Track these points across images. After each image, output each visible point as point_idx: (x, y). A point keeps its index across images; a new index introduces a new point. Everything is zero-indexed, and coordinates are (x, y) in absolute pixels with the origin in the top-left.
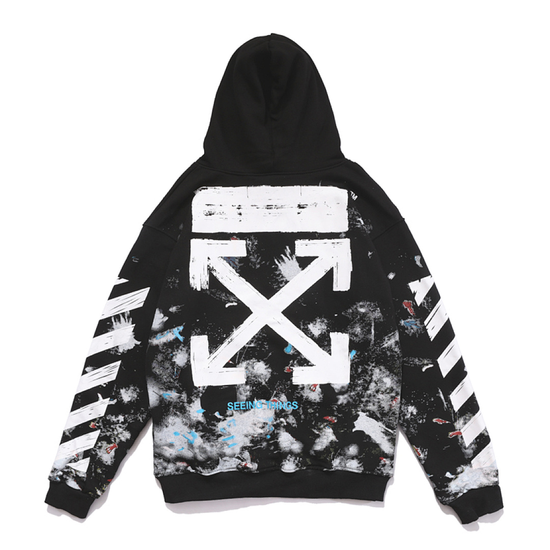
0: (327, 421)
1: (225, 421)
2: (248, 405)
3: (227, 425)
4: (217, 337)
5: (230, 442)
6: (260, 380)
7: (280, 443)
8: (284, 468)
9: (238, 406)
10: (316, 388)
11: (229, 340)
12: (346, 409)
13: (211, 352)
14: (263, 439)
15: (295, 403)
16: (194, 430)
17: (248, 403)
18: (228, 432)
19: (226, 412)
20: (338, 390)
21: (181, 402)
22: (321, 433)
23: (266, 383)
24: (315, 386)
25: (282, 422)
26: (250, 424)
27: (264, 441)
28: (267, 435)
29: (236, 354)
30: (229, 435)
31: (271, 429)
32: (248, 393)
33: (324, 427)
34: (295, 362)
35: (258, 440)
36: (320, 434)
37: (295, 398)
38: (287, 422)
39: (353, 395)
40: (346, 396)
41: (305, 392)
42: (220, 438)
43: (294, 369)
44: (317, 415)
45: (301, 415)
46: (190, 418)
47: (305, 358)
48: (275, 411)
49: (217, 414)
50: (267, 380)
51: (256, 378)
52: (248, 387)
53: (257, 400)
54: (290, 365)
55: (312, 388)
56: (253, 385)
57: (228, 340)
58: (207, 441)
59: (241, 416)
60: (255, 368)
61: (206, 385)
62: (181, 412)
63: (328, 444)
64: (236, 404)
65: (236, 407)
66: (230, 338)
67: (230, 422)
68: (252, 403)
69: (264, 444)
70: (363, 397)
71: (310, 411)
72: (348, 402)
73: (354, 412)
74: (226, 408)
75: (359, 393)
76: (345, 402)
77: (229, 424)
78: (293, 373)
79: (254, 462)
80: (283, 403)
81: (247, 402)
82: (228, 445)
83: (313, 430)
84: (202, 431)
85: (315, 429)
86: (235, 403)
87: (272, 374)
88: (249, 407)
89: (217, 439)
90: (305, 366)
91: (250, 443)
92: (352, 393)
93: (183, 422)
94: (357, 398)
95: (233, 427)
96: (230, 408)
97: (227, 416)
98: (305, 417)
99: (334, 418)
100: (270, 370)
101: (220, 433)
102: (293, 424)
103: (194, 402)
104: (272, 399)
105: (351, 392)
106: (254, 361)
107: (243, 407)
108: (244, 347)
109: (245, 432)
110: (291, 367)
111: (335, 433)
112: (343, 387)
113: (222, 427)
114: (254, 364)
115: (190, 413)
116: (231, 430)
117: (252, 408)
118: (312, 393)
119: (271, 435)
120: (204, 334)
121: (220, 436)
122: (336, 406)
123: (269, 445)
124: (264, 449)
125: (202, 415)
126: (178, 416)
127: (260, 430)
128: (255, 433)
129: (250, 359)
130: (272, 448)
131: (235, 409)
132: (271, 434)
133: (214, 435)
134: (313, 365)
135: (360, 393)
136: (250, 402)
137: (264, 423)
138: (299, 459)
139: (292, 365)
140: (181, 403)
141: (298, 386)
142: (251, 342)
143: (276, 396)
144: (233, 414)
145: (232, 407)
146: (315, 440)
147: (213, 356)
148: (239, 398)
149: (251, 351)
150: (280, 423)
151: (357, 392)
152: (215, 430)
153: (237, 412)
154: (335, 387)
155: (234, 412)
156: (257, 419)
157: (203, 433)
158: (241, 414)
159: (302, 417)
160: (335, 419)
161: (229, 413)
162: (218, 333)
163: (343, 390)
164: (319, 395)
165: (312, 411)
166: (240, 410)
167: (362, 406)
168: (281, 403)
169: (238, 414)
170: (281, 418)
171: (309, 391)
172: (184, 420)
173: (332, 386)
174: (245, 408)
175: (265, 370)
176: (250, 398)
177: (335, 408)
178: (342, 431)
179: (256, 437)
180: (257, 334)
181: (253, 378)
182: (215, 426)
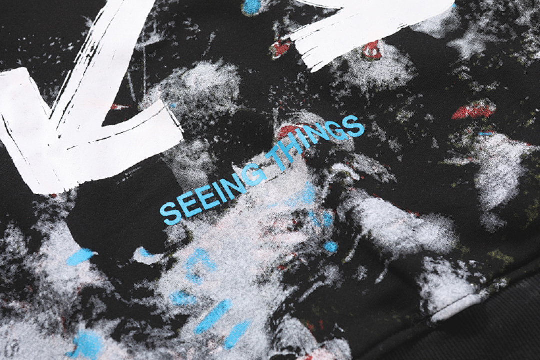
0: (469, 121)
1: (176, 267)
2: (223, 190)
3: (189, 277)
4: (54, 60)
5: (224, 330)
6: (218, 108)
7: (374, 235)
8: (440, 305)
9: (194, 202)
10: (378, 50)
11: (88, 51)
12: (496, 63)
13: (50, 101)
14: (319, 258)
15: (350, 122)
16: (82, 326)
17: (220, 185)
18: (203, 298)
19: (166, 237)
20: (439, 32)
21: (12, 263)
22: (476, 157)
23: (238, 102)
24: (373, 46)
25: (342, 175)
26: (256, 240)
27: (325, 264)
28: (322, 244)
29: (125, 82)
30: (208, 306)
31: (325, 222)
32: (205, 158)
33: (473, 139)
34: (287, 22)
35: (302, 265)
36: (475, 161)
37: (341, 109)
38: (357, 171)
39: (488, 24)
40: (470, 36)
41: (356, 71)
42: (185, 328)
43: (293, 37)
44: (430, 117)
45: (386, 143)
46: (56, 294)
47: (307, 6)
48: (304, 156)
49: (141, 256)
50: (236, 94)
51: (207, 108)
52: (197, 145)
53: (242, 166)
54: (277, 34)
55: (369, 54)
56: (207, 133)
57: (84, 55)
58: (141, 347)
59: (215, 230)
60: (188, 84)
61: (72, 184)
62: (23, 298)
63: (519, 170)
64: (186, 200)
65: (190, 209)
66: (88, 48)
67: (192, 262)
68: (232, 180)
69: (332, 273)
70: (518, 15)
71: (403, 116)
72: (488, 45)
73: (524, 59)
74: (160, 225)
75: (497, 13)
76: (479, 48)
77: (192, 272)
78: (297, 48)
79: (331, 339)
80: (314, 127)
81: (215, 185)
82: (221, 341)
83: (446, 161)
84: (108, 316)
85: (450, 157)
86: (180, 199)
87: (240, 73)
88: (226, 195)
89: (177, 335)
90: (317, 21)
91: (285, 289)
92: (483, 22)
93: (43, 327)
94: (503, 27)
95: (209, 276)
96: (173, 218)
97: (175, 248)
98: (399, 142)
99: (482, 103)
100: (232, 68)
101: (176, 312)
102: (380, 175)
103: (47, 236)
104: (277, 132)
105: (476, 21)
106: (180, 73)
107: (209, 201)
108: (137, 54)
109: (255, 272)
110: (283, 39)
111: (514, 136)
112: (447, 23)
113: (176, 291)
114: (183, 77)
115: (49, 279)
116: (209, 286)
117: (237, 194)
118: (377, 65)
119: (335, 238)
120: (16, 66)
121: (181, 321)
122: (464, 68)
123: (347, 271)
124: (339, 286)
125: (88, 265)
126: (20, 316)
127: (294, 234)
128: (282, 251)
129: (165, 75)
130: (362, 273)
131: (189, 214)
132: (335, 233)
133: (158, 322)
134: (337, 11)
135: (502, 8)
136: (223, 181)
137: (297, 214)
138: (467, 264)
139: (284, 32)
140: (14, 268)
141: (327, 68)
142: (147, 31)
143: (283, 117)
144: (187, 232)
145: (176, 213)
146: (473, 184)
147: (60, 106)
148: (185, 180)
149: (158, 56)
150: (339, 180)
151: (491, 13)
152: (155, 307)
153: (197, 222)
154: (426, 29)
155: (191, 226)
156: (268, 212)
157: (117, 322)
158: (213, 223)
159: (394, 144)
160: (487, 104)
161: (174, 236)
162: (49, 50)
163: (453, 27)
164: (397, 60)
165: (410, 115)
166: (204, 211)
167: (531, 37)
168: (308, 130)
169: (205, 226)
170: (332, 163)
171: (365, 65)
172: (42, 317)
173: (418, 29)
174: (217, 203)
175: (217, 74)
176: (217, 172)
177: (465, 76)
178: (531, 122)
179: (292, 262)
180: (153, 10)
181: (197, 114)
182: (151, 294)
